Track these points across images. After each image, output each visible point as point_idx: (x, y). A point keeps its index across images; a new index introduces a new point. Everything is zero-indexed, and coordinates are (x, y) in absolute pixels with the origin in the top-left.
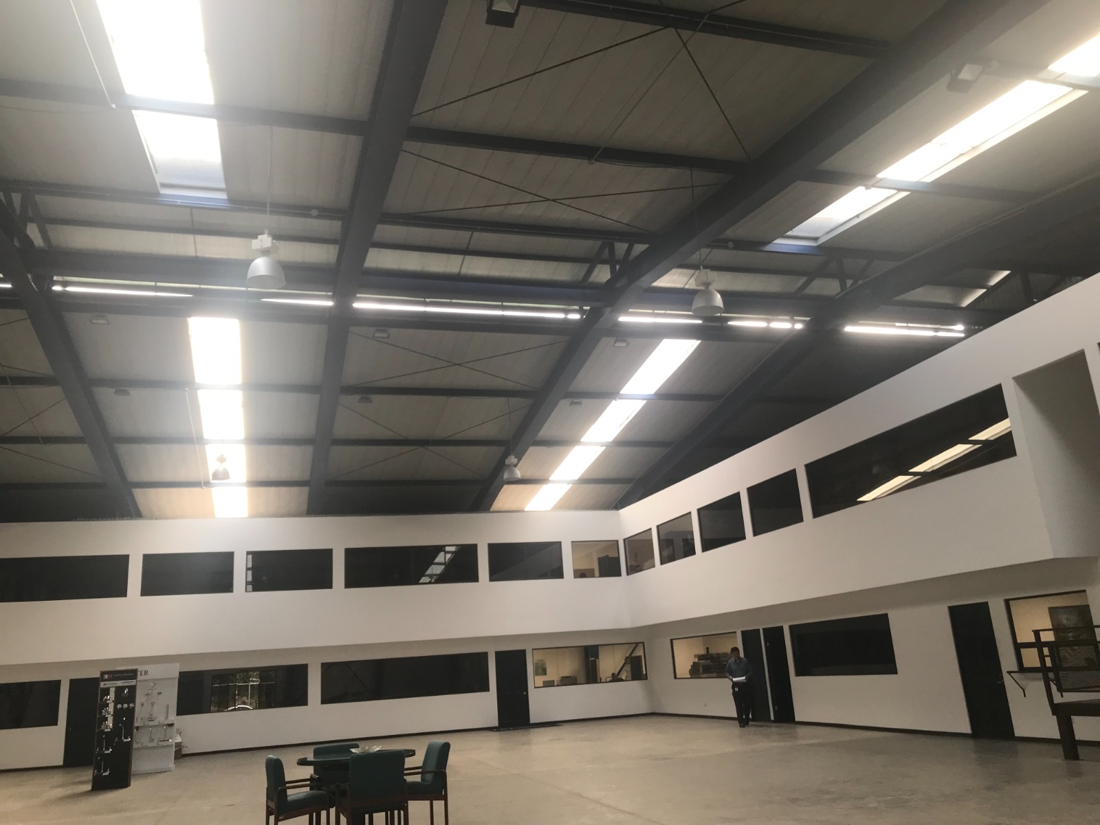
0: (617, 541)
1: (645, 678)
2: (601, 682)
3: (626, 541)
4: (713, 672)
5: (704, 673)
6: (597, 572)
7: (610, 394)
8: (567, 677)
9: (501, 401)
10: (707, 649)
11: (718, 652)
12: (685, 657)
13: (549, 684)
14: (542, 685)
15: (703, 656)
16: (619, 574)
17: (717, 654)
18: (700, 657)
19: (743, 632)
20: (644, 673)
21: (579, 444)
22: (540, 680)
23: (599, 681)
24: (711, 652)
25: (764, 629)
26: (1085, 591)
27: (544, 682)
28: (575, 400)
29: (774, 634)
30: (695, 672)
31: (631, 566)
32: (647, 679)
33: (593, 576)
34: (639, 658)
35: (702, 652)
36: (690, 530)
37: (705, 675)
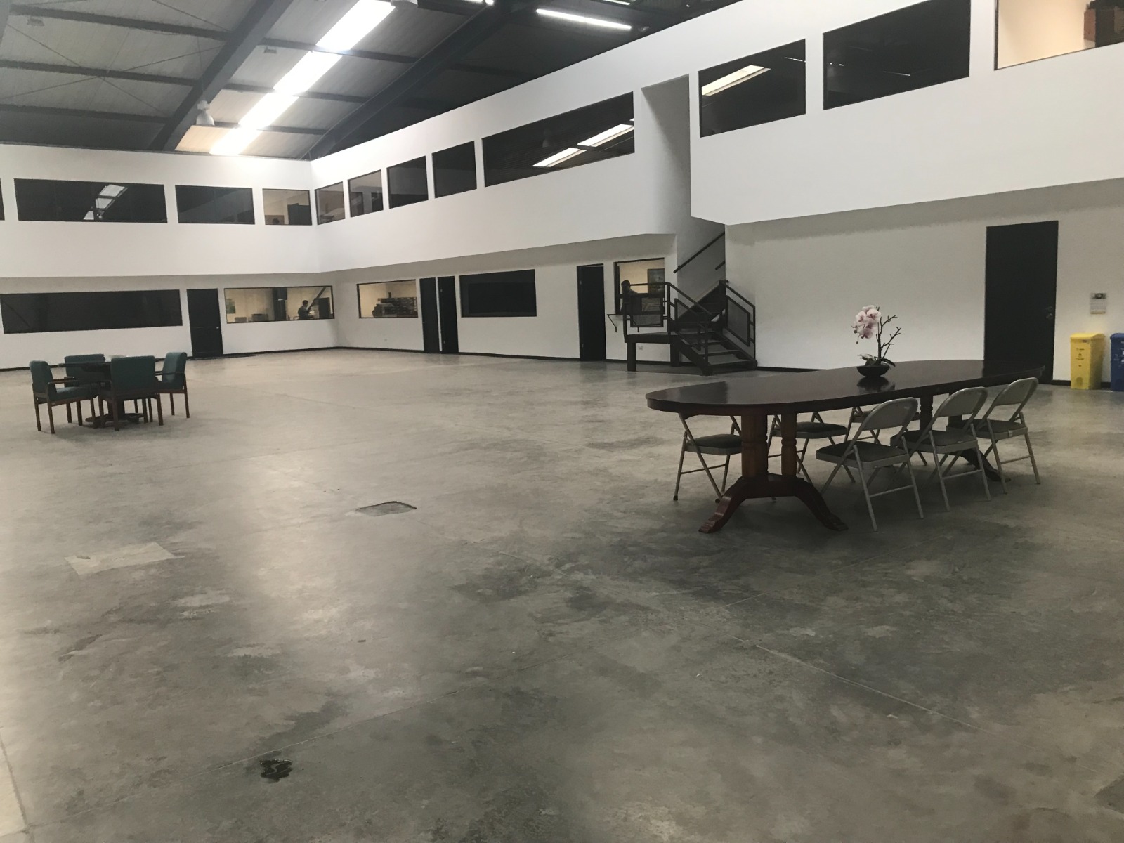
0: (308, 191)
1: (333, 317)
2: (289, 320)
3: (318, 191)
4: (394, 313)
5: (386, 314)
6: (286, 220)
7: (305, 45)
8: (258, 315)
9: (189, 39)
10: (390, 294)
11: (399, 297)
12: (370, 301)
13: (241, 320)
14: (234, 321)
15: (385, 299)
16: (310, 223)
17: (398, 299)
18: (383, 301)
19: (421, 280)
20: (332, 313)
21: (271, 92)
22: (232, 317)
23: (287, 318)
24: (392, 297)
25: (439, 278)
26: (663, 258)
27: (236, 319)
28: (270, 48)
29: (447, 283)
30: (378, 313)
31: (321, 216)
32: (334, 318)
33: (283, 223)
34: (328, 299)
35: (385, 296)
36: (379, 186)
37: (387, 316)
